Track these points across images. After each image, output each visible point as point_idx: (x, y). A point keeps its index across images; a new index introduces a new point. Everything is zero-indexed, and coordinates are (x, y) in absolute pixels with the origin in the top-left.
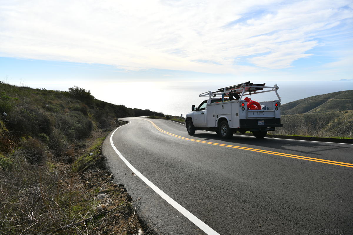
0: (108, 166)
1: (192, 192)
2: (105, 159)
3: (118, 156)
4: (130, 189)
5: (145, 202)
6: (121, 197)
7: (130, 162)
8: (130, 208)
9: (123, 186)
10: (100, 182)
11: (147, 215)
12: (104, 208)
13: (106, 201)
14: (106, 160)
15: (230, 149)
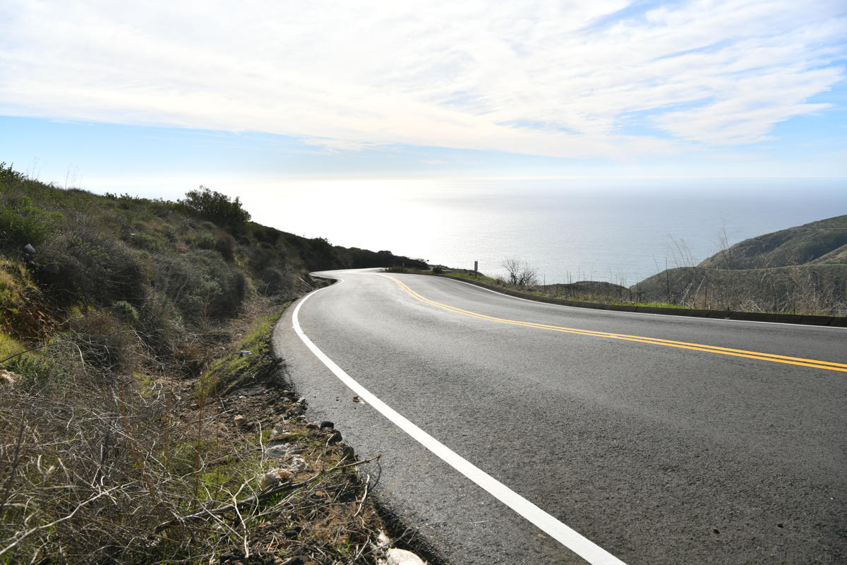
0: (291, 381)
1: (517, 443)
2: (281, 364)
3: (315, 358)
4: (352, 434)
5: (392, 467)
6: (329, 453)
7: (346, 371)
8: (353, 478)
9: (331, 425)
10: (271, 418)
11: (400, 497)
12: (285, 478)
13: (290, 461)
14: (285, 366)
15: (611, 342)
